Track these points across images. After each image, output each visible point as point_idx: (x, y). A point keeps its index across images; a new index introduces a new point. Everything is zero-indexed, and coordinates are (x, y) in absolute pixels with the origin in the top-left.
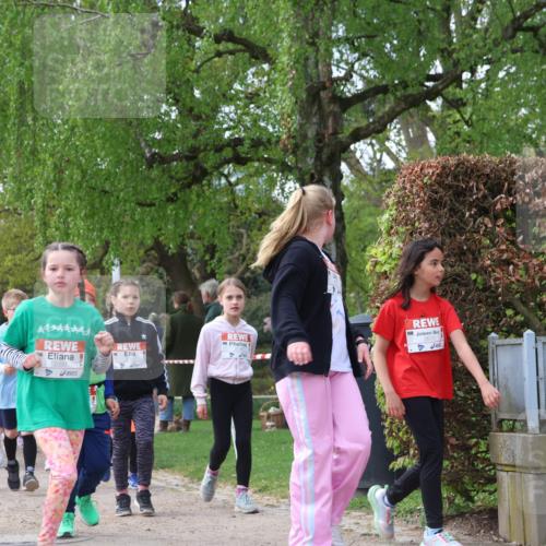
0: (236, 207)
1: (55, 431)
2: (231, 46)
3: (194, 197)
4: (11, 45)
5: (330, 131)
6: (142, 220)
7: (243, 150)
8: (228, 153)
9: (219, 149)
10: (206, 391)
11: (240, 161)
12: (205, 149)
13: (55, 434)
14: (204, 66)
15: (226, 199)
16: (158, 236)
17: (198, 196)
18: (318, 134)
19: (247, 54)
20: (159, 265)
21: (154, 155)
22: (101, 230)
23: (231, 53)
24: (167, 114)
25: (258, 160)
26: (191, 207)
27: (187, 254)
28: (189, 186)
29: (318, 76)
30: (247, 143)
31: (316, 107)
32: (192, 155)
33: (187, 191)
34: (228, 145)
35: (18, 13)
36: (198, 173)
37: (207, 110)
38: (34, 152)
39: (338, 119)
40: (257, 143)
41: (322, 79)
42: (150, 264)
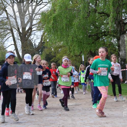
0: (105, 44)
1: (103, 87)
2: (103, 15)
3: (97, 42)
4: (64, 17)
5: (122, 29)
6: (88, 47)
7: (106, 33)
8: (103, 34)
9: (102, 33)
10: (111, 76)
11: (105, 35)
12: (99, 34)
13: (103, 88)
14: (99, 19)
15: (103, 42)
16: (91, 50)
17: (98, 42)
18: (120, 30)
19: (106, 16)
20: (91, 55)
21: (90, 35)
22: (81, 49)
23: (103, 16)
24: (92, 27)
25: (109, 35)
26: (97, 44)
27: (96, 53)
28: (96, 40)
29: (120, 19)
30: (107, 32)
31: (119, 25)
32: (97, 35)
33: (96, 41)
34: (103, 33)
35: (65, 11)
36: (98, 38)
37: (99, 26)
38: (68, 36)
39: (124, 27)
40: (108, 32)
41: (121, 20)
42: (89, 55)
